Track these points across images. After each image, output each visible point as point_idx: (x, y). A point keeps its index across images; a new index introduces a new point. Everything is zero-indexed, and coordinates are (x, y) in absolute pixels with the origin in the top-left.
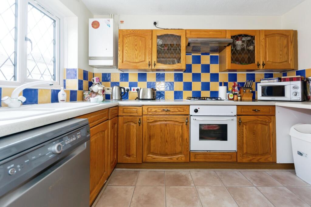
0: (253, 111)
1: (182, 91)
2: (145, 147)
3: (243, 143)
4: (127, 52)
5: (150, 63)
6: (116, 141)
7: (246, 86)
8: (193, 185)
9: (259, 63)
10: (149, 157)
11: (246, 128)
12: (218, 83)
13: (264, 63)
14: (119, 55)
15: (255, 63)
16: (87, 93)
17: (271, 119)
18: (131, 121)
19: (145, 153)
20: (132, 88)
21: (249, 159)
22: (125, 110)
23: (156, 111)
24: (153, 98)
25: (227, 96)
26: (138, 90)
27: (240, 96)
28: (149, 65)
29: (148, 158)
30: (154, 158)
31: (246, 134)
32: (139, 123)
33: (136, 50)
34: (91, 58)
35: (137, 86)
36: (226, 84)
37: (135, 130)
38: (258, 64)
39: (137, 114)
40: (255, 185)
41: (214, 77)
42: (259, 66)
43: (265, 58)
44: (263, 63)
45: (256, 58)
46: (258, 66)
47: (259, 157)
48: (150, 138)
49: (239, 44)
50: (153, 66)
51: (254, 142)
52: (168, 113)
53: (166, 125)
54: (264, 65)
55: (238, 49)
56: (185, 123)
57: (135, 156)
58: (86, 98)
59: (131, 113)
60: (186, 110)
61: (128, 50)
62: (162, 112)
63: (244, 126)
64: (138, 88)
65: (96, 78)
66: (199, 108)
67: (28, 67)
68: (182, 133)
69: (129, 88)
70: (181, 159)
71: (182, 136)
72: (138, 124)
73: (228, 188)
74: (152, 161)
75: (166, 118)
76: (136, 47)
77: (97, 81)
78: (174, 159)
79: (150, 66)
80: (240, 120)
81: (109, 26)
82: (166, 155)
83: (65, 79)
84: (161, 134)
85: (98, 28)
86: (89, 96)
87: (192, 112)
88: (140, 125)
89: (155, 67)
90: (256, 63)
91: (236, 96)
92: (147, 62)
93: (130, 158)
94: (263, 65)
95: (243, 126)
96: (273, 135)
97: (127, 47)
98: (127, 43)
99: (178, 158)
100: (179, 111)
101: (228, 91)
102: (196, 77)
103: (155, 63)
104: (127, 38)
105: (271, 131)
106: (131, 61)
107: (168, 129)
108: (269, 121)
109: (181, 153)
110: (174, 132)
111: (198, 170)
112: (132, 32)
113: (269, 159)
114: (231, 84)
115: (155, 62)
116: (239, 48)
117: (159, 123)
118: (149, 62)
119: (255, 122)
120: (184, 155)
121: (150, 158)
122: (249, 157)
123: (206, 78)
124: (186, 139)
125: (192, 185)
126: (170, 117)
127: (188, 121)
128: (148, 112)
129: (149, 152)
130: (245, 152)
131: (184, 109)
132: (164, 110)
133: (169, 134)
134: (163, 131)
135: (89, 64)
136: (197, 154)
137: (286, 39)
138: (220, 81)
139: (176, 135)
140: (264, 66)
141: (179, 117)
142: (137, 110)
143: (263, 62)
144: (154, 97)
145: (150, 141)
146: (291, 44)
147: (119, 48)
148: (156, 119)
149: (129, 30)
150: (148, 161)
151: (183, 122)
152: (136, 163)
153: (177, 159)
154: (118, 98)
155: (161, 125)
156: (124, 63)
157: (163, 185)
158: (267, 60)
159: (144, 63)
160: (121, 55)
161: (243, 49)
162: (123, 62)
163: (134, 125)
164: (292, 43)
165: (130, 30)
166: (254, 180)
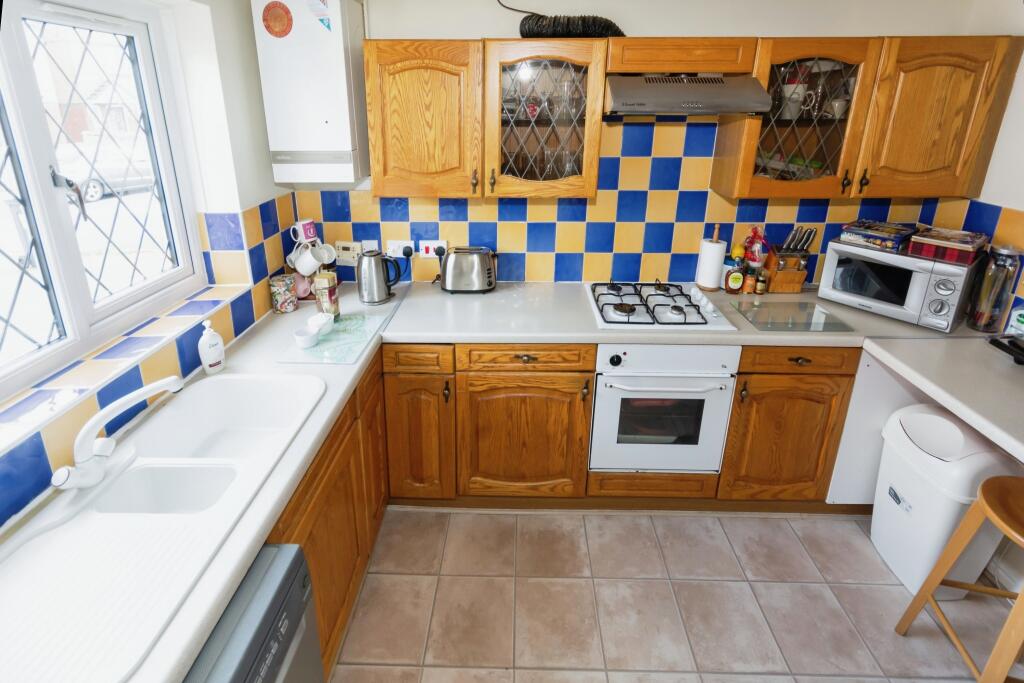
0: (789, 363)
1: (581, 255)
2: (465, 458)
3: (742, 450)
4: (398, 135)
5: (479, 176)
6: (380, 449)
7: (789, 245)
8: (587, 572)
9: (850, 177)
10: (475, 483)
11: (758, 411)
12: (700, 227)
13: (868, 176)
14: (371, 148)
15: (835, 173)
16: (284, 289)
17: (839, 386)
18: (421, 389)
19: (464, 472)
20: (423, 244)
21: (750, 492)
22: (401, 355)
23: (494, 360)
24: (487, 288)
25: (724, 278)
26: (440, 252)
27: (763, 282)
28: (475, 185)
29: (471, 486)
30: (490, 487)
31: (755, 427)
32: (444, 394)
33: (431, 128)
34: (277, 157)
35: (436, 238)
36: (725, 232)
37: (433, 413)
38: (846, 178)
39: (437, 368)
40: (750, 576)
41: (692, 205)
42: (847, 189)
43: (876, 156)
44: (864, 177)
45: (842, 156)
46: (844, 186)
47: (778, 488)
48: (477, 433)
49: (795, 96)
50: (488, 187)
51: (774, 448)
52: (529, 366)
53: (523, 400)
54: (867, 183)
55: (788, 118)
56: (579, 397)
57: (437, 482)
58: (280, 303)
59: (419, 365)
60: (584, 358)
61: (400, 126)
62: (512, 362)
63: (755, 405)
64: (441, 243)
65: (304, 226)
66: (625, 354)
67: (86, 263)
68: (571, 423)
69: (411, 244)
70: (563, 490)
71: (569, 431)
72: (442, 398)
73: (676, 588)
74: (481, 493)
75: (524, 380)
76: (428, 115)
77: (307, 237)
78: (543, 489)
79: (478, 188)
80: (745, 389)
81: (328, 27)
82: (522, 478)
83: (209, 249)
84: (510, 423)
85: (287, 34)
86: (289, 295)
87: (602, 363)
88: (447, 401)
89: (492, 191)
90: (840, 173)
91: (750, 281)
92: (469, 173)
93: (422, 485)
94: (864, 182)
95: (751, 405)
96: (833, 429)
97: (396, 115)
98: (395, 97)
99: (555, 486)
100: (565, 360)
101: (728, 259)
102: (632, 205)
103: (493, 177)
104: (394, 78)
105: (832, 419)
106: (413, 170)
107: (529, 413)
108: (832, 390)
109: (562, 474)
110: (547, 421)
111: (608, 512)
112: (411, 49)
113: (806, 493)
114: (742, 231)
115: (493, 170)
116: (790, 113)
117: (502, 395)
118: (475, 172)
119: (790, 396)
120: (571, 478)
121: (477, 486)
122: (751, 487)
123: (662, 207)
124: (580, 439)
125: (584, 575)
126: (535, 378)
127: (588, 393)
128: (470, 362)
129: (475, 470)
130: (743, 472)
131: (579, 355)
132: (517, 357)
133: (530, 426)
134: (514, 416)
135: (277, 181)
136: (605, 478)
137: (972, 78)
138: (708, 219)
139: (551, 428)
140: (865, 188)
141: (562, 378)
142: (438, 358)
143: (866, 171)
144: (490, 284)
145: (478, 441)
146: (983, 99)
147: (371, 118)
148: (494, 383)
149: (400, 41)
150: (472, 492)
151: (576, 393)
152: (439, 497)
153: (552, 489)
154: (379, 297)
155: (508, 399)
156: (391, 173)
157: (509, 572)
158: (882, 164)
159: (458, 173)
160: (380, 143)
161: (804, 120)
162: (385, 172)
163: (432, 400)
164: (988, 94)
165: (407, 43)
166: (752, 556)
